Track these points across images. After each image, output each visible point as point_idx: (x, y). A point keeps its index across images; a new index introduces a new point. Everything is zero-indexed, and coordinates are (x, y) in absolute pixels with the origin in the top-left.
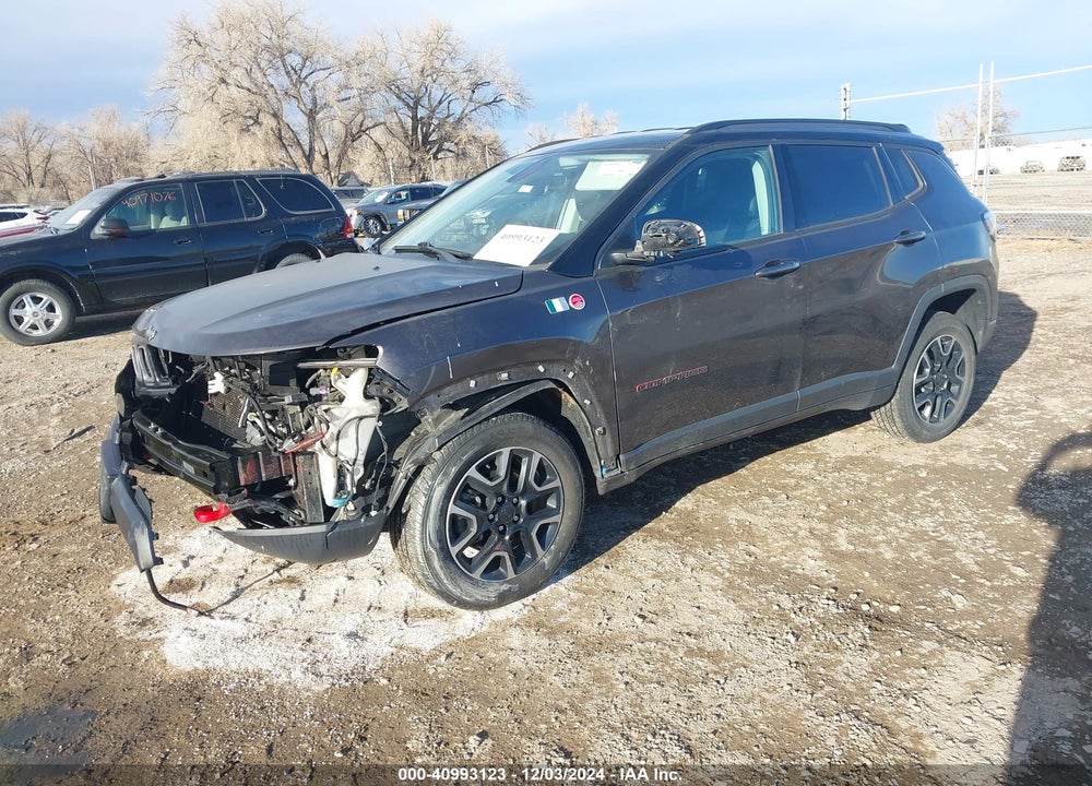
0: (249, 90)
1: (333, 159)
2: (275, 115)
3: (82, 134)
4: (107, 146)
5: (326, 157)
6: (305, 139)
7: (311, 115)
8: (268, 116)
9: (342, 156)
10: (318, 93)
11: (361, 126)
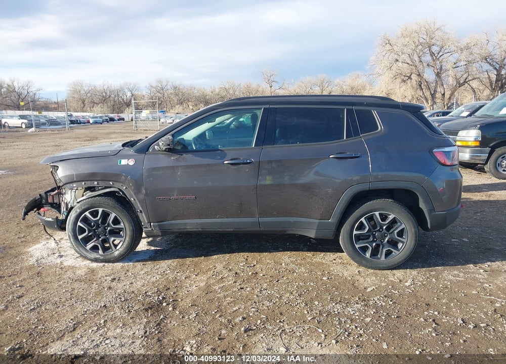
0: (408, 64)
1: (447, 96)
2: (419, 75)
3: (344, 84)
4: (352, 88)
5: (444, 95)
6: (432, 85)
7: (438, 75)
8: (415, 75)
9: (452, 94)
10: (444, 64)
11: (466, 80)
